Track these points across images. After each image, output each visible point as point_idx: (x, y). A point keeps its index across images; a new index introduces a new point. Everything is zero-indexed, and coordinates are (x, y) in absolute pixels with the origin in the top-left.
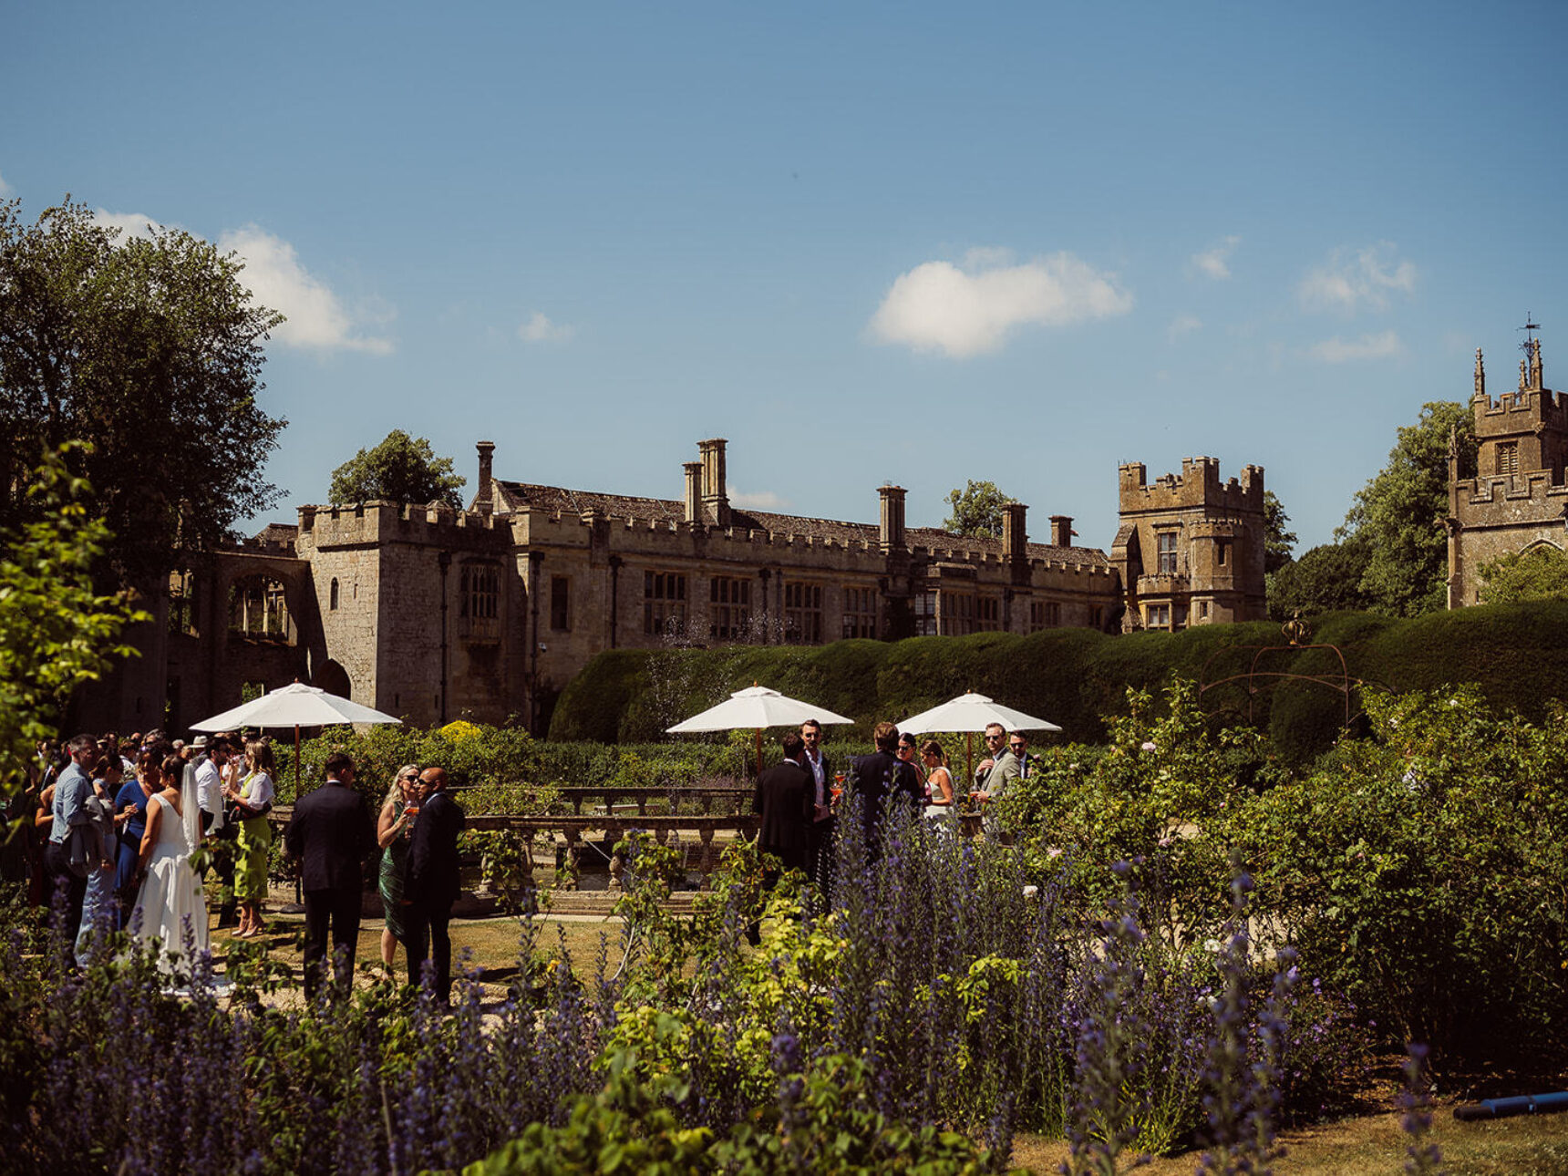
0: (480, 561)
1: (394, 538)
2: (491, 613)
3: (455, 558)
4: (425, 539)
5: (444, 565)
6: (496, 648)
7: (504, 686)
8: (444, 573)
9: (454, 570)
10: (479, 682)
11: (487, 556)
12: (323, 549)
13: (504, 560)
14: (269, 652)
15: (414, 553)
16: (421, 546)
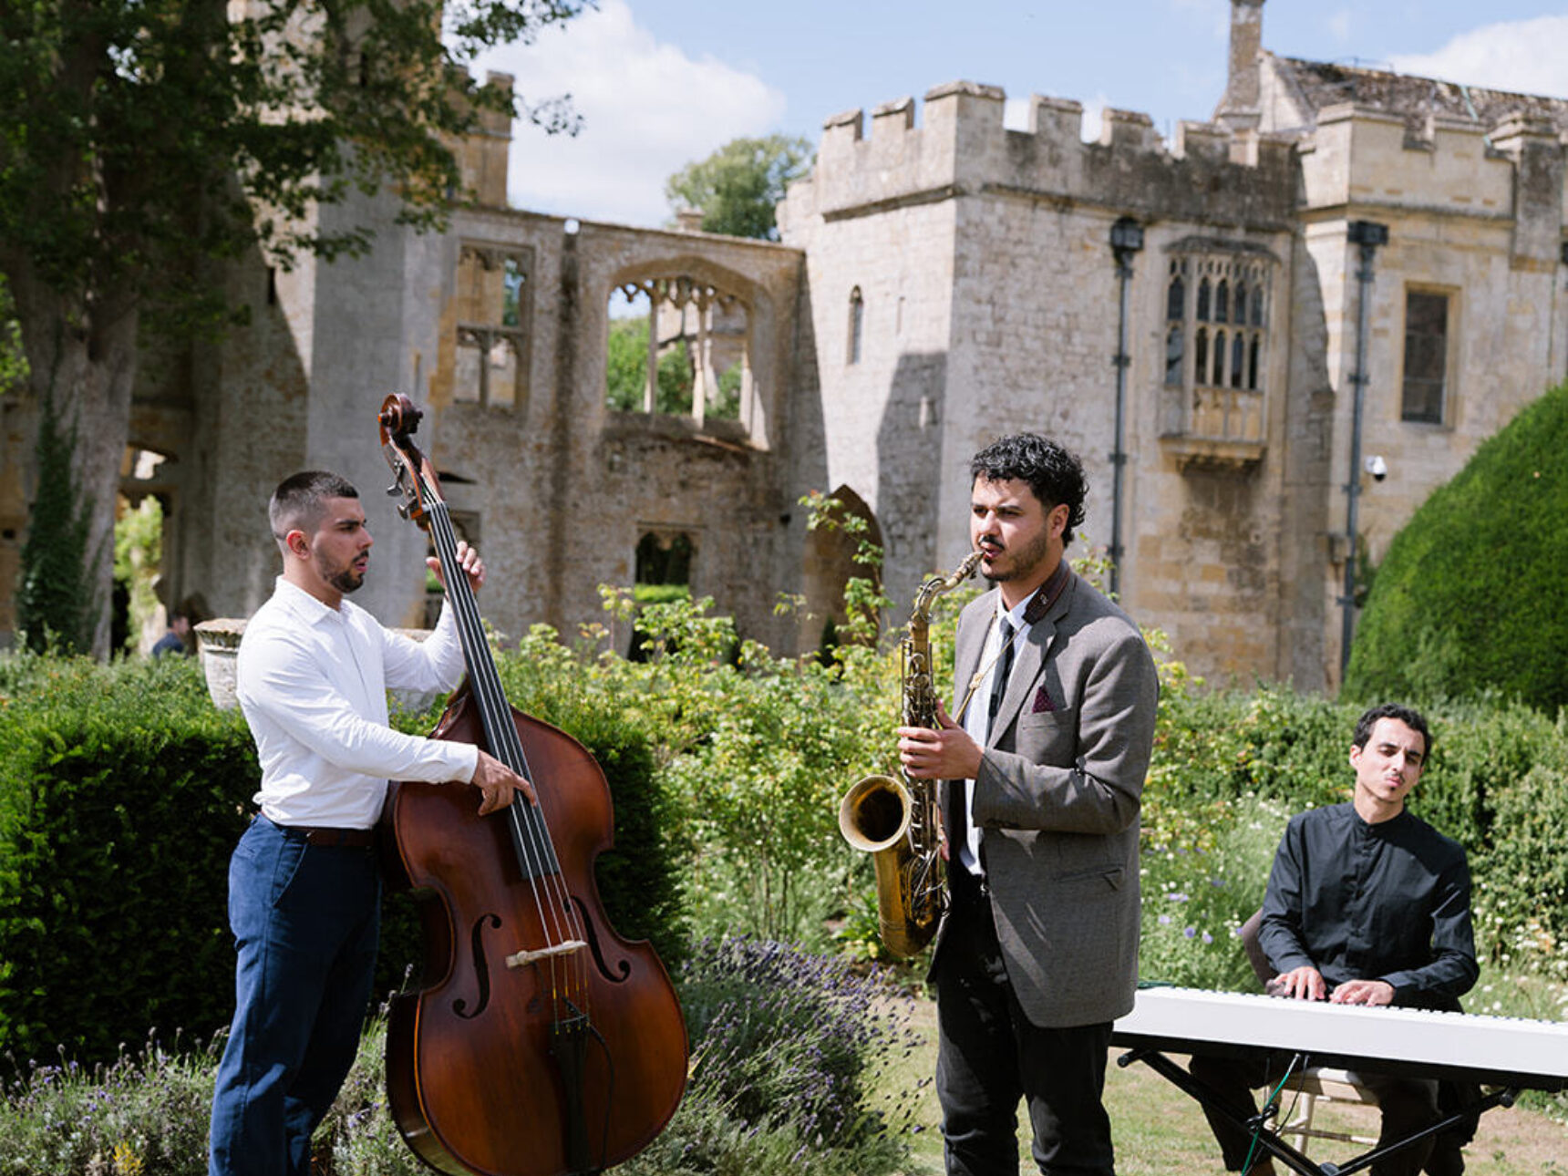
0: (1218, 245)
1: (996, 177)
2: (1246, 378)
3: (1157, 238)
4: (1076, 184)
5: (1122, 254)
6: (1253, 468)
7: (1271, 565)
8: (1124, 272)
9: (1151, 266)
10: (1207, 553)
11: (1239, 235)
12: (834, 216)
13: (1280, 245)
14: (702, 467)
15: (1046, 219)
16: (1065, 204)
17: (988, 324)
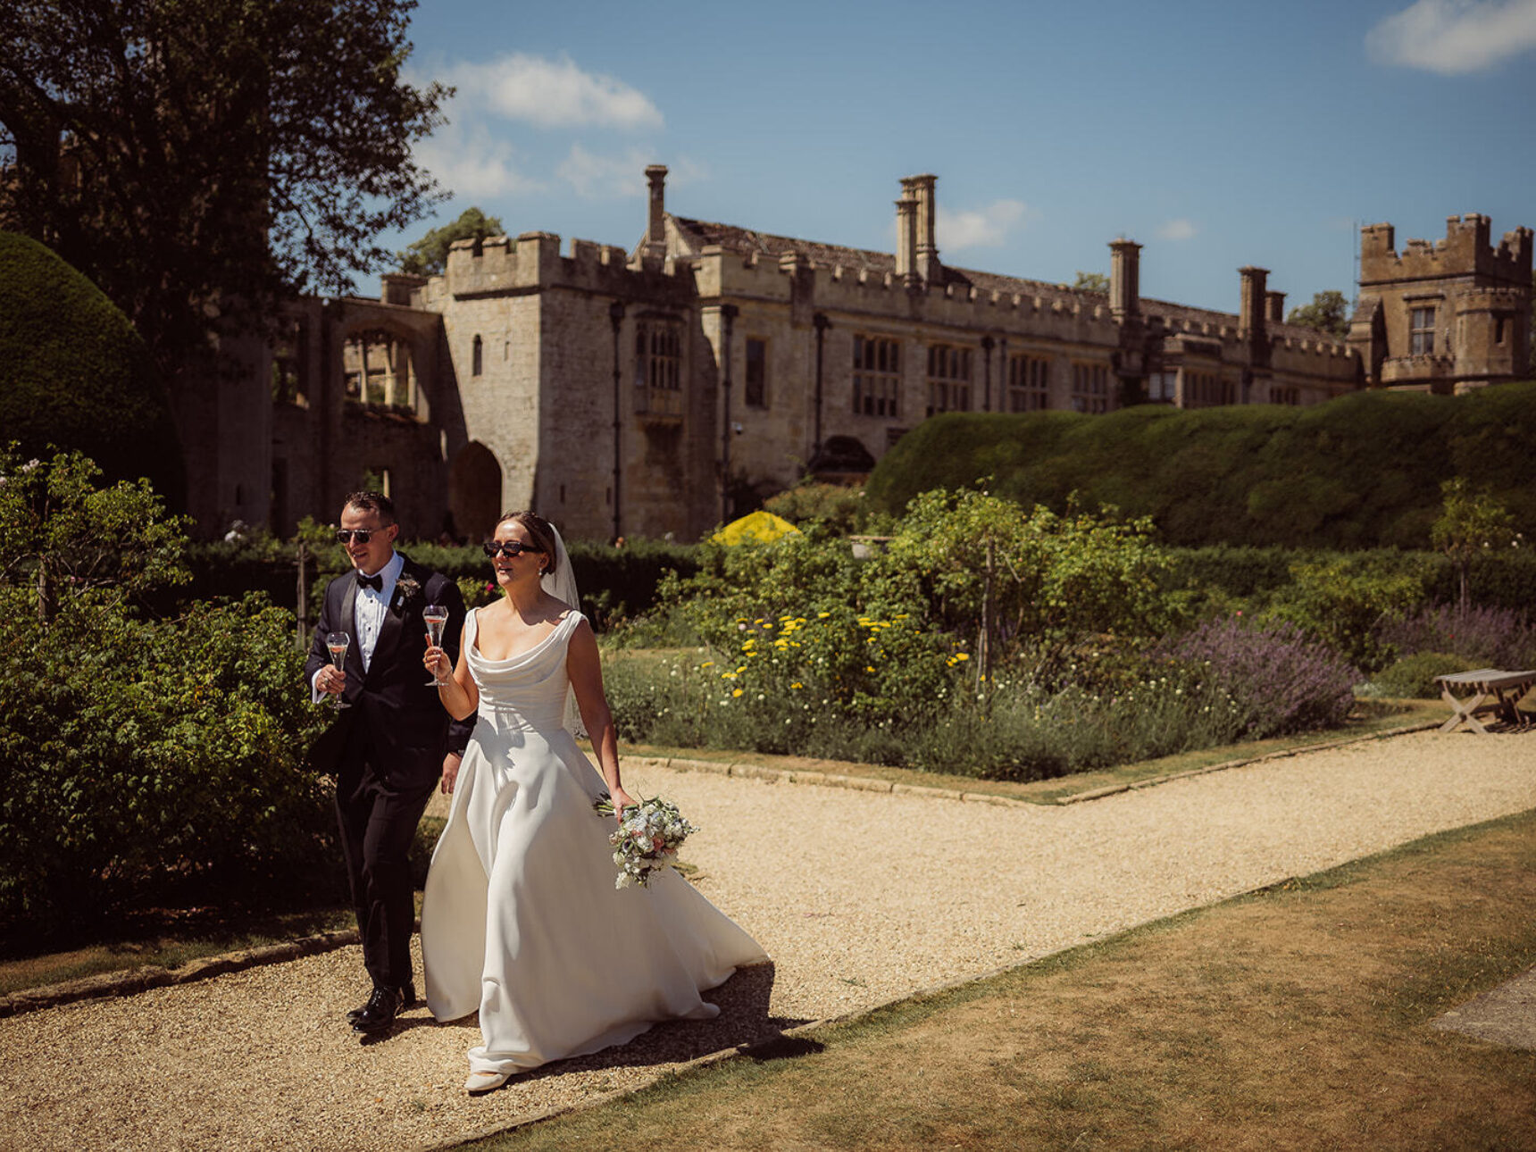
0: (660, 316)
1: (557, 280)
2: (675, 386)
3: (630, 311)
4: (594, 285)
5: (616, 321)
6: (677, 429)
7: (686, 477)
8: (617, 329)
9: (629, 326)
10: (658, 472)
11: (667, 310)
12: (460, 298)
13: (686, 315)
14: (394, 431)
15: (581, 302)
16: (589, 294)
17: (556, 357)
